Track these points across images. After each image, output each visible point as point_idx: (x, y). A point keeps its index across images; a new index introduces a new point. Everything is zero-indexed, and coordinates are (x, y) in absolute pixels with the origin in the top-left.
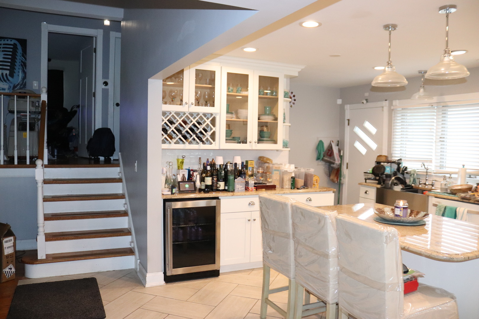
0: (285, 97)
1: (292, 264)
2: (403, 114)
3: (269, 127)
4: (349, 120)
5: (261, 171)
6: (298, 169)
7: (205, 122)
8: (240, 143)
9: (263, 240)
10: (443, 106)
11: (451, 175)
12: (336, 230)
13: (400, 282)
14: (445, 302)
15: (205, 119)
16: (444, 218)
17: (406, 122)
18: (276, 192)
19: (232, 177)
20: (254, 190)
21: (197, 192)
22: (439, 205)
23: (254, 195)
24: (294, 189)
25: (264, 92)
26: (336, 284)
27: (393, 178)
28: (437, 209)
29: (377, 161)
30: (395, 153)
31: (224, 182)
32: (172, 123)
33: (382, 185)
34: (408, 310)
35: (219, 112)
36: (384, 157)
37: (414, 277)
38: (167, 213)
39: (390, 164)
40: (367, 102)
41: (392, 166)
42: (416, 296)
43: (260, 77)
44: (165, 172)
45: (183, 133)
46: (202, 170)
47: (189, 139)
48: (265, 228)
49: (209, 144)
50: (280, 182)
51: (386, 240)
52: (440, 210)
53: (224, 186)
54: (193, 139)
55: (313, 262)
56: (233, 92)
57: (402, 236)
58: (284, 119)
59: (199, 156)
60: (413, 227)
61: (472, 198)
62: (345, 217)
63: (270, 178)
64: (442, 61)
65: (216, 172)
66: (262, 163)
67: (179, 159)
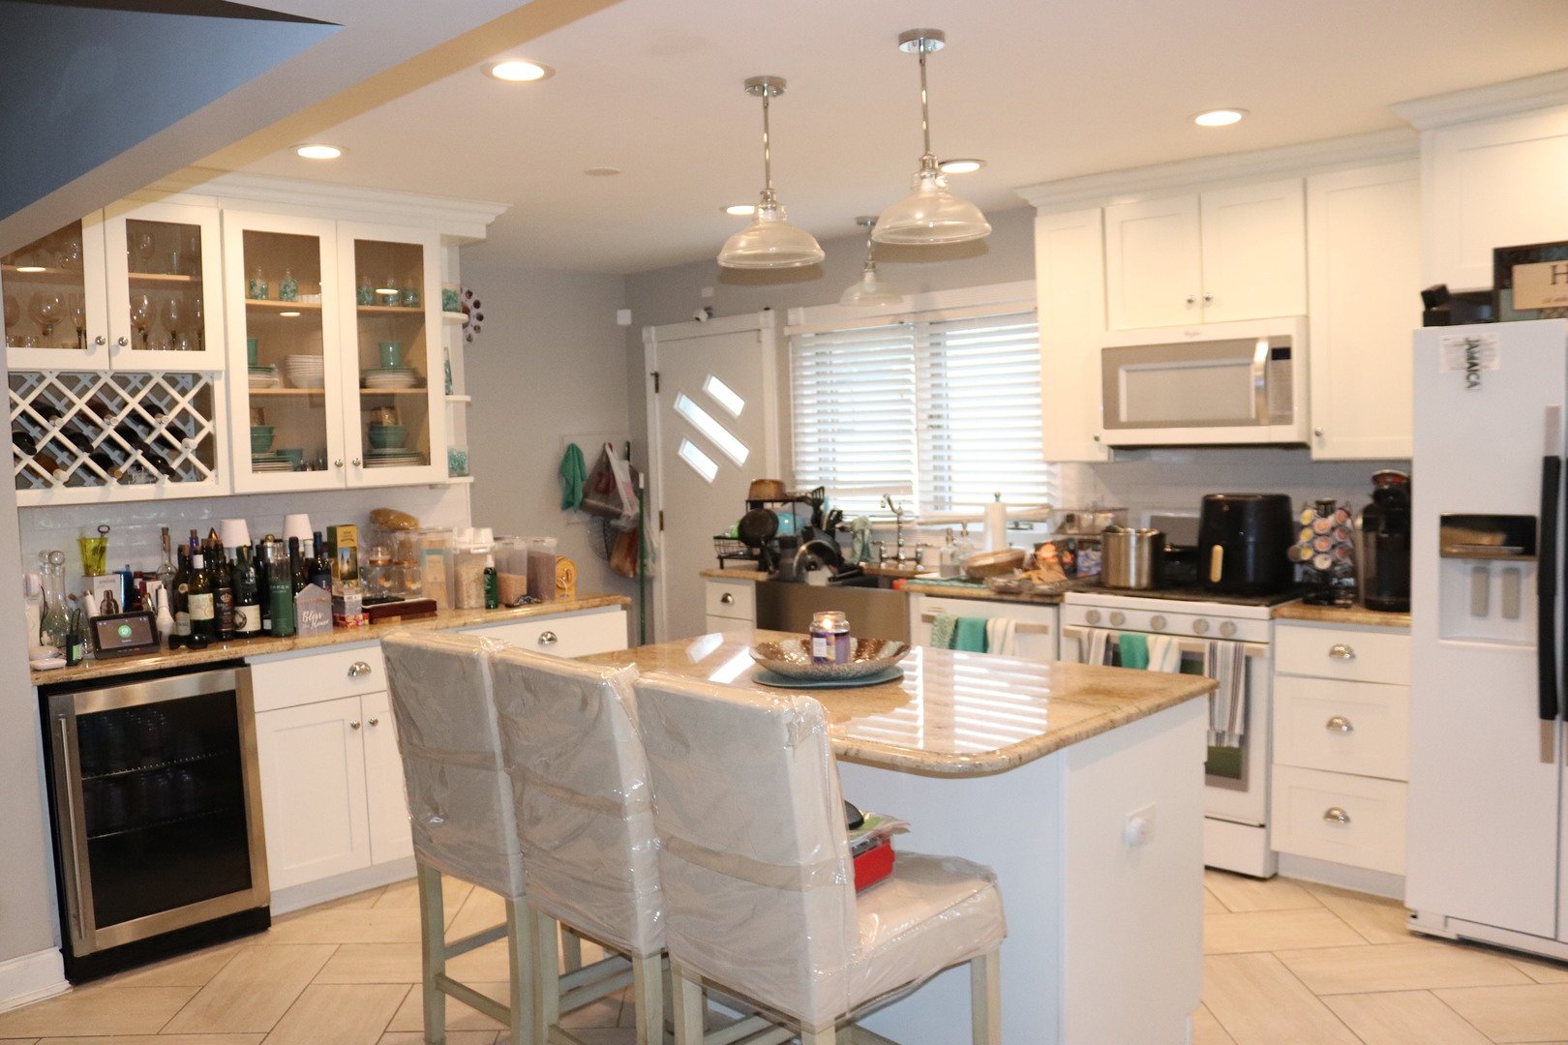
0: (445, 309)
1: (510, 851)
2: (820, 350)
3: (398, 408)
4: (656, 375)
5: (381, 557)
6: (507, 541)
7: (174, 403)
8: (303, 468)
9: (408, 786)
10: (931, 323)
11: (964, 526)
12: (640, 725)
13: (841, 857)
14: (970, 893)
15: (174, 393)
16: (959, 655)
17: (831, 373)
18: (436, 622)
19: (284, 585)
20: (364, 625)
21: (164, 649)
22: (938, 617)
23: (366, 639)
24: (496, 607)
25: (375, 293)
26: (656, 892)
27: (803, 548)
28: (933, 629)
29: (752, 499)
30: (805, 472)
31: (257, 607)
32: (49, 412)
33: (770, 573)
34: (871, 934)
35: (222, 367)
36: (772, 486)
37: (880, 836)
38: (58, 735)
39: (790, 505)
40: (710, 315)
41: (797, 512)
42: (891, 892)
43: (359, 245)
44: (35, 588)
45: (95, 445)
46: (174, 570)
47: (120, 466)
48: (411, 744)
49: (194, 478)
50: (447, 589)
51: (790, 735)
52: (943, 632)
53: (259, 620)
54: (132, 466)
55: (574, 835)
56: (267, 298)
57: (839, 720)
58: (449, 380)
59: (161, 522)
60: (867, 689)
61: (1026, 586)
62: (662, 680)
63: (414, 581)
64: (915, 190)
65: (225, 572)
66: (382, 532)
67: (85, 539)
